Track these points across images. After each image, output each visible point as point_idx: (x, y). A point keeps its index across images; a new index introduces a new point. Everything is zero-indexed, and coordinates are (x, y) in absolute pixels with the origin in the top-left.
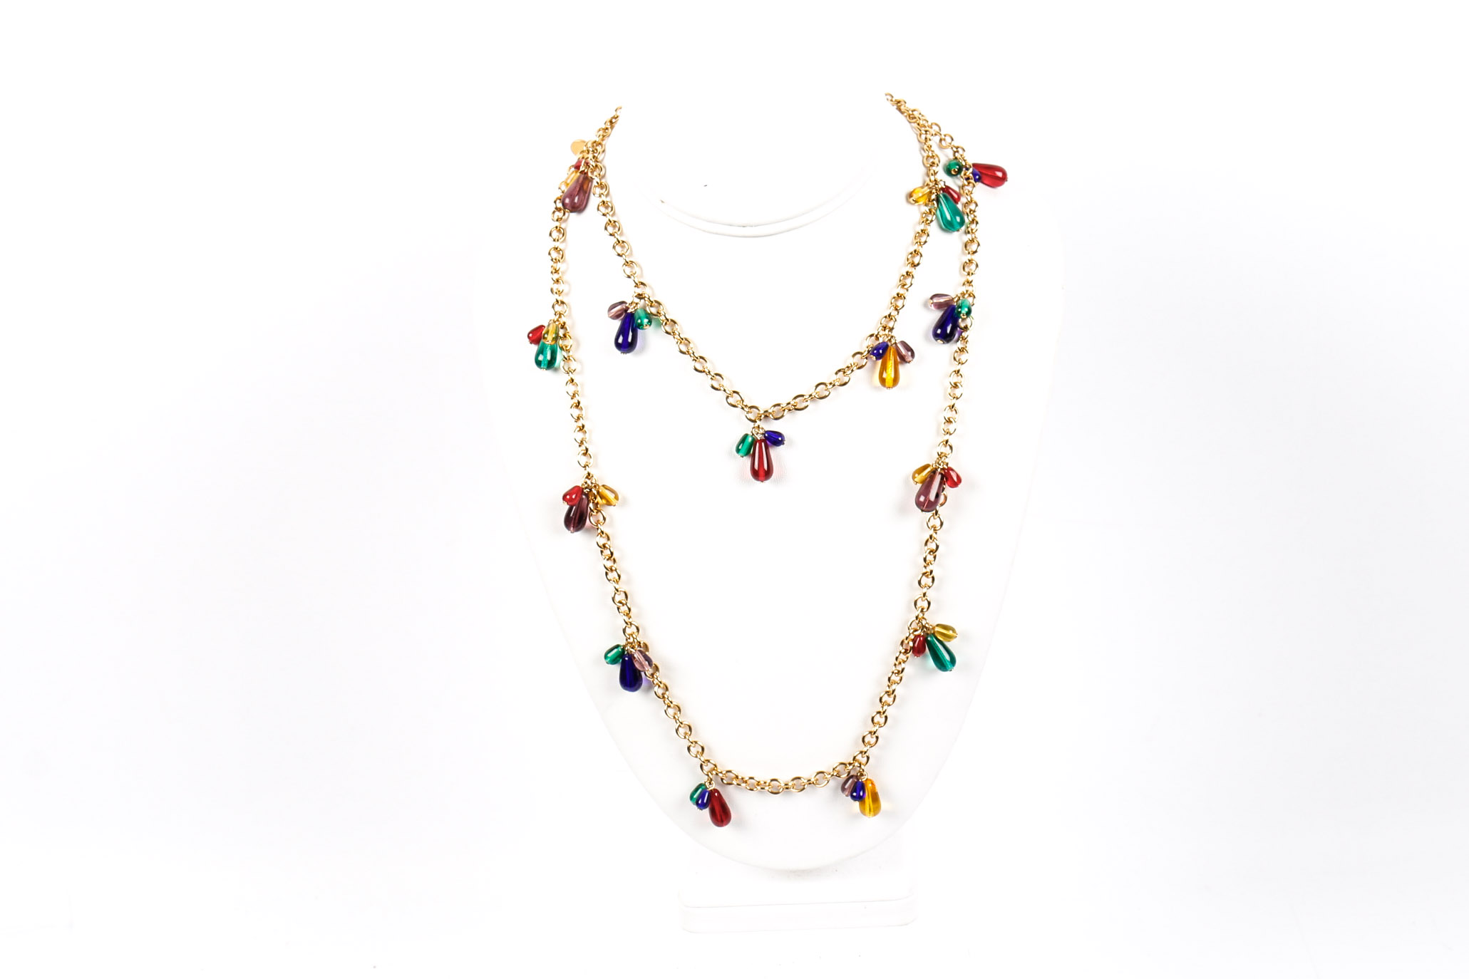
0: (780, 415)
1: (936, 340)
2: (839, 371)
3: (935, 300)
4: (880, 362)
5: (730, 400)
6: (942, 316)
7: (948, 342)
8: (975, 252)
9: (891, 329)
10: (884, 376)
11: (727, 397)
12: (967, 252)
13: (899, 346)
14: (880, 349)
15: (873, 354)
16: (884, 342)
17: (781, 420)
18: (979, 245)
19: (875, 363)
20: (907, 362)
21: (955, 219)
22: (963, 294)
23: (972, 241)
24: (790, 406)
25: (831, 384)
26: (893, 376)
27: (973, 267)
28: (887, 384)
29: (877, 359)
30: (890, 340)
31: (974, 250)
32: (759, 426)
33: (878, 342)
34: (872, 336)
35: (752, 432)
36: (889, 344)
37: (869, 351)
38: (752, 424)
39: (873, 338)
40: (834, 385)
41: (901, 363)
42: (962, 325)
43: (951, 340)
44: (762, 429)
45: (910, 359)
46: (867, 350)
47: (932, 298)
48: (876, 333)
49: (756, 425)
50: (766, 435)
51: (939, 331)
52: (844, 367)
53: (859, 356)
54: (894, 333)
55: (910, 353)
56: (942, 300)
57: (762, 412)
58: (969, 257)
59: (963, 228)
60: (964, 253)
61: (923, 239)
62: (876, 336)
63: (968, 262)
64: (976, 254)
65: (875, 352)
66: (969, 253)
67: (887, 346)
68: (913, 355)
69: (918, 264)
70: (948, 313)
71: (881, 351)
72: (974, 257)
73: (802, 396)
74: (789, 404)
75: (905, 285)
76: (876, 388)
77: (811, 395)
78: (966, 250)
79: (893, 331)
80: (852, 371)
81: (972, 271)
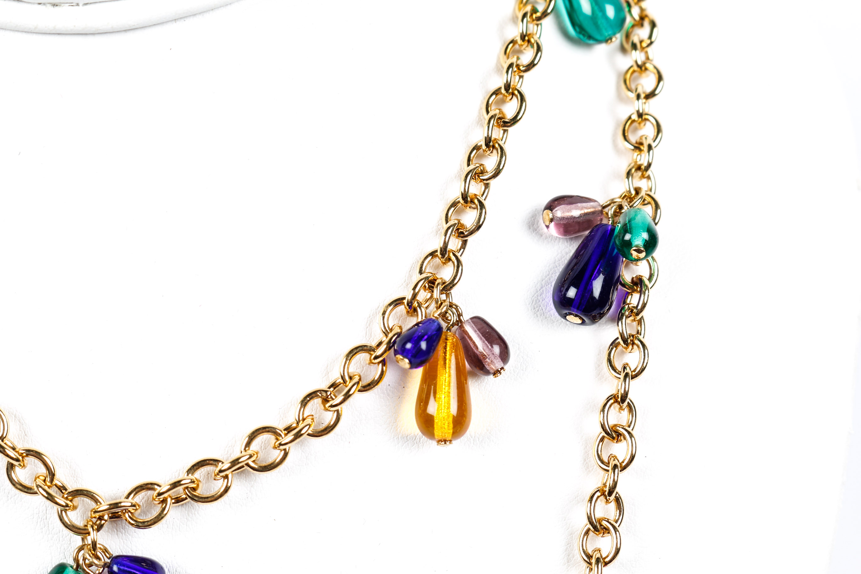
0: (155, 512)
1: (564, 316)
2: (312, 395)
3: (560, 212)
4: (419, 372)
5: (20, 474)
6: (578, 254)
7: (594, 319)
8: (650, 95)
9: (447, 288)
10: (432, 408)
11: (10, 467)
12: (633, 95)
13: (469, 329)
14: (420, 338)
15: (403, 352)
16: (429, 321)
17: (155, 528)
18: (660, 78)
19: (404, 374)
20: (487, 373)
21: (603, 11)
22: (629, 198)
23: (642, 67)
24: (180, 489)
25: (289, 429)
26: (454, 409)
27: (648, 130)
28: (438, 433)
29: (414, 365)
30: (444, 315)
31: (649, 90)
32: (94, 544)
33: (413, 321)
34: (398, 302)
35: (76, 560)
36: (444, 325)
37: (390, 345)
38: (77, 540)
39: (402, 309)
40: (298, 435)
41: (473, 374)
42: (627, 275)
43: (601, 316)
44: (105, 551)
45: (498, 364)
46: (385, 340)
47: (550, 206)
48: (409, 296)
49: (89, 540)
50: (115, 568)
51: (572, 293)
52: (324, 386)
53: (363, 357)
54: (456, 295)
55: (497, 349)
56: (576, 212)
57: (104, 507)
58: (640, 105)
59: (618, 38)
60: (621, 98)
61: (526, 57)
62: (410, 304)
63: (635, 117)
64: (652, 101)
65: (409, 346)
66: (638, 97)
67: (440, 329)
68: (505, 355)
69: (515, 120)
70: (593, 244)
71: (423, 345)
72: (651, 106)
73: (214, 462)
74: (176, 485)
75: (482, 172)
76: (407, 439)
77: (235, 462)
78: (629, 90)
79: (453, 291)
80: (347, 396)
81: (650, 141)
